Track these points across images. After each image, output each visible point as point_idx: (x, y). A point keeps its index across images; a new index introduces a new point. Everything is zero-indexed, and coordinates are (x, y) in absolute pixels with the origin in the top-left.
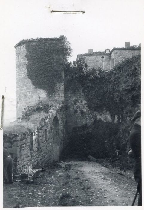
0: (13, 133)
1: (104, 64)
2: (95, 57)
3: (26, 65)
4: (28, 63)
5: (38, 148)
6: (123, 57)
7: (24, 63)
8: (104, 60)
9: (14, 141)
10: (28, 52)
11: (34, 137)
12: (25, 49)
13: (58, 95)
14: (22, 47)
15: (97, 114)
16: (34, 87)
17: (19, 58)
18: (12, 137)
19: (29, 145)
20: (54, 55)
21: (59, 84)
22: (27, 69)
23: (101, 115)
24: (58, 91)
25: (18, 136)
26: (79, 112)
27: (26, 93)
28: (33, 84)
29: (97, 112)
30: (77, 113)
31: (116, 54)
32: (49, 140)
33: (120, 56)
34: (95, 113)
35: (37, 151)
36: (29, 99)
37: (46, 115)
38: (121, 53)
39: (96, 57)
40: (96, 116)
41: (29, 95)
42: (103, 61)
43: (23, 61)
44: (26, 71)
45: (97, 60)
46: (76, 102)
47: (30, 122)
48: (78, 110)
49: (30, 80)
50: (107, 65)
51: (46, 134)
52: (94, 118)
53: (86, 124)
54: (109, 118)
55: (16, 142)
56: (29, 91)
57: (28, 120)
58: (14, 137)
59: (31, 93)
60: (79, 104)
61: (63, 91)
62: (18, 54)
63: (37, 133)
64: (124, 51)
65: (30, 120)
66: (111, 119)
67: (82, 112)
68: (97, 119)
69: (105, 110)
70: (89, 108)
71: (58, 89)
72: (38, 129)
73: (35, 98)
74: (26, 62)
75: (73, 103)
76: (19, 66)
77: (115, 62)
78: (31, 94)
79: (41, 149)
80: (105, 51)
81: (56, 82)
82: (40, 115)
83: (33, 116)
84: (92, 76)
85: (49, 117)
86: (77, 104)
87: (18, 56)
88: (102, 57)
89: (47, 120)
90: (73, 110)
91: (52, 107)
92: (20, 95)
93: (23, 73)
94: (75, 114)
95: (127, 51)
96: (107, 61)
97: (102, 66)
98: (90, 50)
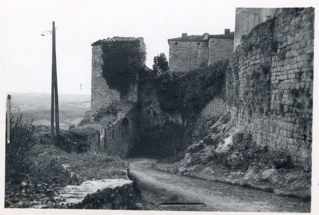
0: (85, 134)
1: (199, 52)
2: (189, 43)
3: (102, 65)
4: (104, 63)
5: (104, 145)
6: (220, 47)
7: (100, 63)
8: (200, 47)
9: (86, 139)
10: (104, 52)
11: (101, 137)
12: (101, 50)
13: (131, 96)
14: (98, 47)
15: (169, 116)
16: (109, 87)
17: (95, 57)
18: (84, 136)
19: (97, 142)
20: (129, 58)
21: (133, 85)
22: (103, 69)
23: (173, 117)
24: (132, 92)
25: (88, 136)
26: (152, 113)
27: (101, 92)
28: (108, 84)
29: (169, 115)
30: (150, 114)
31: (212, 43)
32: (116, 138)
33: (218, 45)
34: (167, 115)
35: (104, 147)
36: (103, 98)
37: (114, 118)
38: (219, 42)
39: (191, 44)
40: (168, 118)
41: (104, 94)
42: (199, 49)
43: (99, 61)
44: (101, 71)
45: (192, 47)
46: (149, 103)
47: (100, 123)
48: (151, 111)
49: (105, 80)
50: (203, 53)
51: (113, 134)
52: (166, 120)
53: (158, 125)
54: (180, 121)
55: (87, 140)
56: (103, 90)
57: (99, 121)
58: (85, 137)
59: (105, 92)
60: (152, 106)
61: (137, 93)
62: (94, 53)
63: (104, 133)
64: (222, 40)
65: (100, 122)
66: (182, 122)
67: (155, 113)
68: (169, 120)
69: (177, 112)
70: (162, 110)
71: (132, 90)
72: (105, 130)
73: (109, 98)
74: (101, 62)
75: (146, 104)
76: (94, 65)
77: (211, 52)
78: (105, 94)
79: (107, 146)
80: (203, 35)
81: (130, 84)
82: (108, 118)
83: (103, 118)
84: (165, 79)
85: (116, 120)
86: (150, 106)
87: (95, 55)
88: (198, 44)
89: (115, 122)
90: (146, 111)
91: (120, 111)
92: (95, 93)
93: (98, 72)
94: (148, 115)
95: (226, 39)
96: (204, 49)
97: (198, 54)
98: (183, 35)
